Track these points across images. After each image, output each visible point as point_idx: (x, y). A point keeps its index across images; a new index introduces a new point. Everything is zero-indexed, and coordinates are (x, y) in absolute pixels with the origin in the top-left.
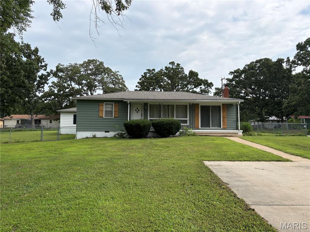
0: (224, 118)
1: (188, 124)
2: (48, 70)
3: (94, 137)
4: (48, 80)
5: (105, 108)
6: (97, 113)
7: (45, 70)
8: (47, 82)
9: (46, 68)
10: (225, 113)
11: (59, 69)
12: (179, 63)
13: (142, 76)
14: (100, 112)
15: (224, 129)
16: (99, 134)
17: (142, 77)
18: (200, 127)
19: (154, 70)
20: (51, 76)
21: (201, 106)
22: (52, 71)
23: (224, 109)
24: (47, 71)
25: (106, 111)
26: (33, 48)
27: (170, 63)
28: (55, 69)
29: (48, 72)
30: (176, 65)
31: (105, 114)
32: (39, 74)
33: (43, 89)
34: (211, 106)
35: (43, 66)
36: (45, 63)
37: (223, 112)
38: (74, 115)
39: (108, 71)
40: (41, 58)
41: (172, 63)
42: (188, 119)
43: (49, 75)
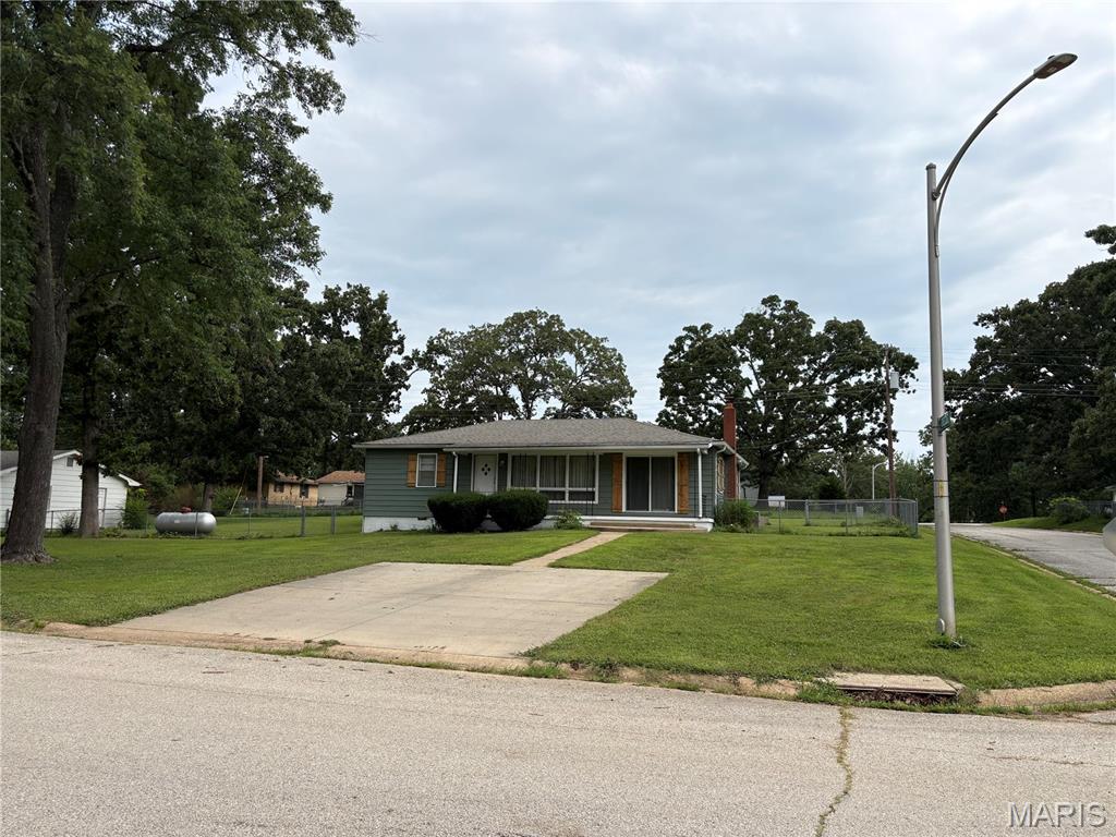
0: (681, 487)
1: (596, 502)
2: (408, 352)
3: (394, 529)
4: (407, 379)
5: (419, 465)
6: (404, 477)
7: (400, 352)
8: (407, 383)
9: (403, 346)
10: (686, 475)
11: (435, 348)
12: (792, 299)
13: (671, 347)
14: (410, 475)
15: (680, 515)
16: (406, 524)
17: (670, 350)
18: (624, 510)
19: (707, 327)
20: (414, 368)
21: (628, 459)
22: (416, 352)
23: (681, 465)
24: (404, 355)
25: (421, 472)
26: (374, 296)
27: (764, 302)
28: (423, 349)
29: (406, 358)
30: (783, 305)
31: (420, 478)
32: (388, 362)
33: (396, 403)
34: (653, 458)
35: (396, 343)
36: (400, 333)
37: (681, 472)
39: (568, 341)
40: (391, 322)
41: (771, 301)
42: (596, 489)
43: (409, 362)
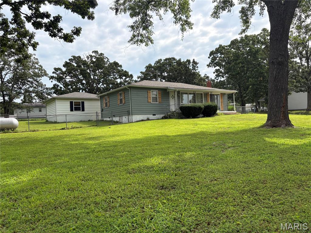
0: (221, 103)
3: (149, 119)
10: (222, 100)
14: (149, 98)
15: (222, 111)
21: (210, 94)
23: (221, 97)
25: (152, 97)
31: (153, 99)
34: (215, 95)
38: (70, 102)
